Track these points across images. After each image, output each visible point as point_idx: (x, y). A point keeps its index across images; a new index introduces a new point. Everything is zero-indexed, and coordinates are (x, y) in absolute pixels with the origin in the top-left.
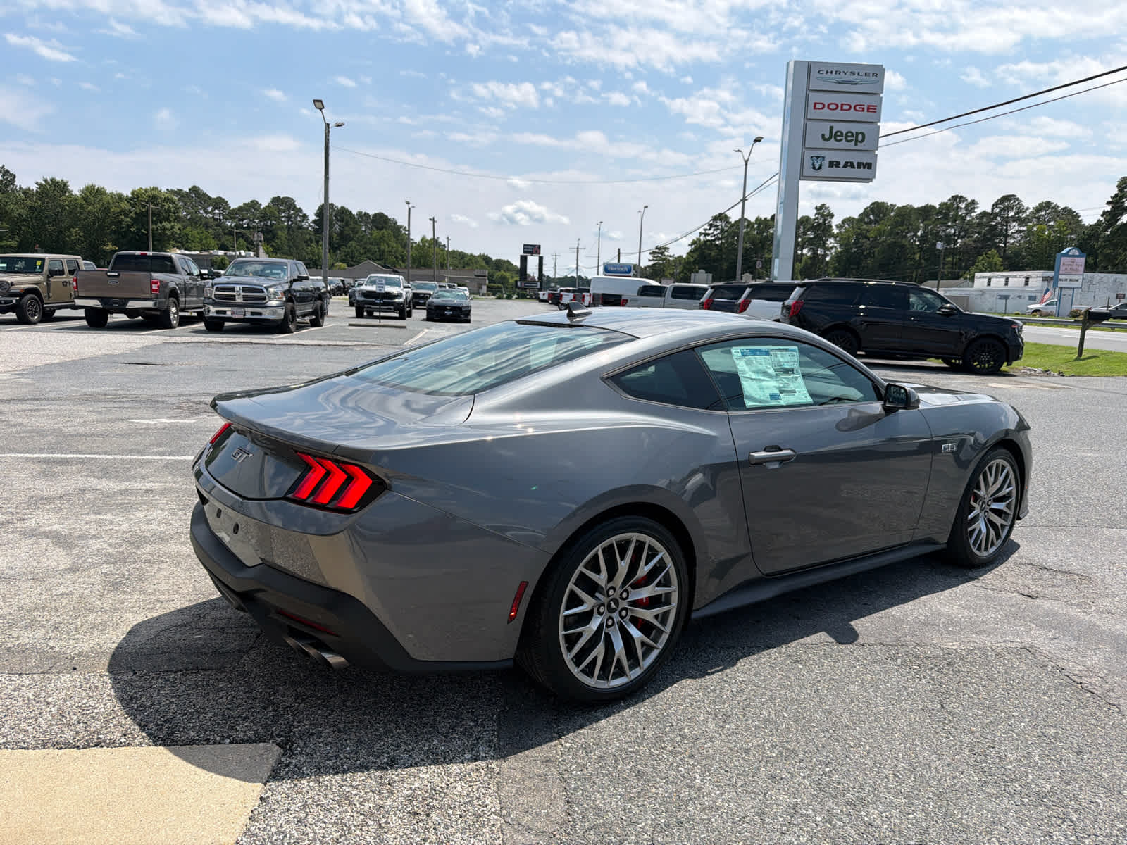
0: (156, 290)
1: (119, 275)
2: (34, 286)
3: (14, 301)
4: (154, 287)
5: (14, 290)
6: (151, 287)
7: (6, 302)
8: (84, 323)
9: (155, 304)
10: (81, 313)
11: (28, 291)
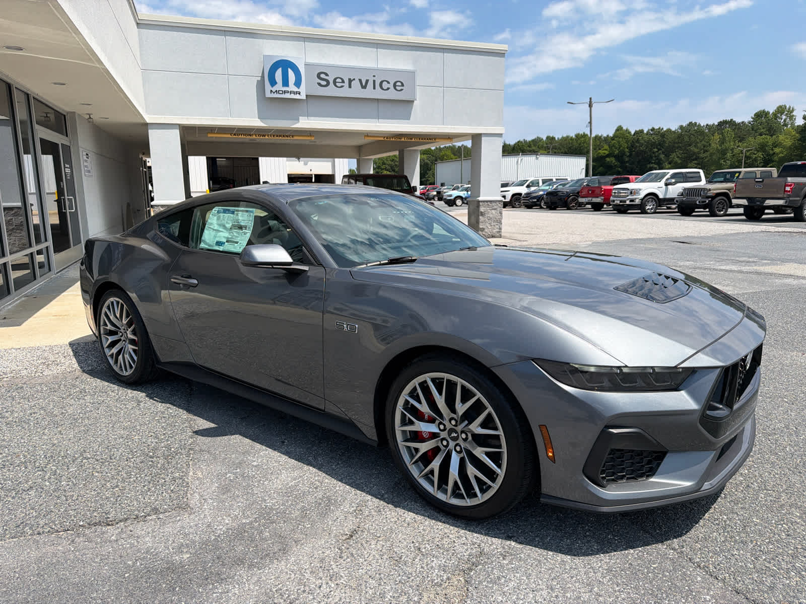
0: (789, 191)
1: (763, 181)
2: (727, 191)
3: (707, 201)
4: (788, 189)
5: (710, 194)
6: (785, 188)
7: (703, 202)
8: (744, 217)
9: (786, 202)
10: (741, 210)
11: (718, 195)
